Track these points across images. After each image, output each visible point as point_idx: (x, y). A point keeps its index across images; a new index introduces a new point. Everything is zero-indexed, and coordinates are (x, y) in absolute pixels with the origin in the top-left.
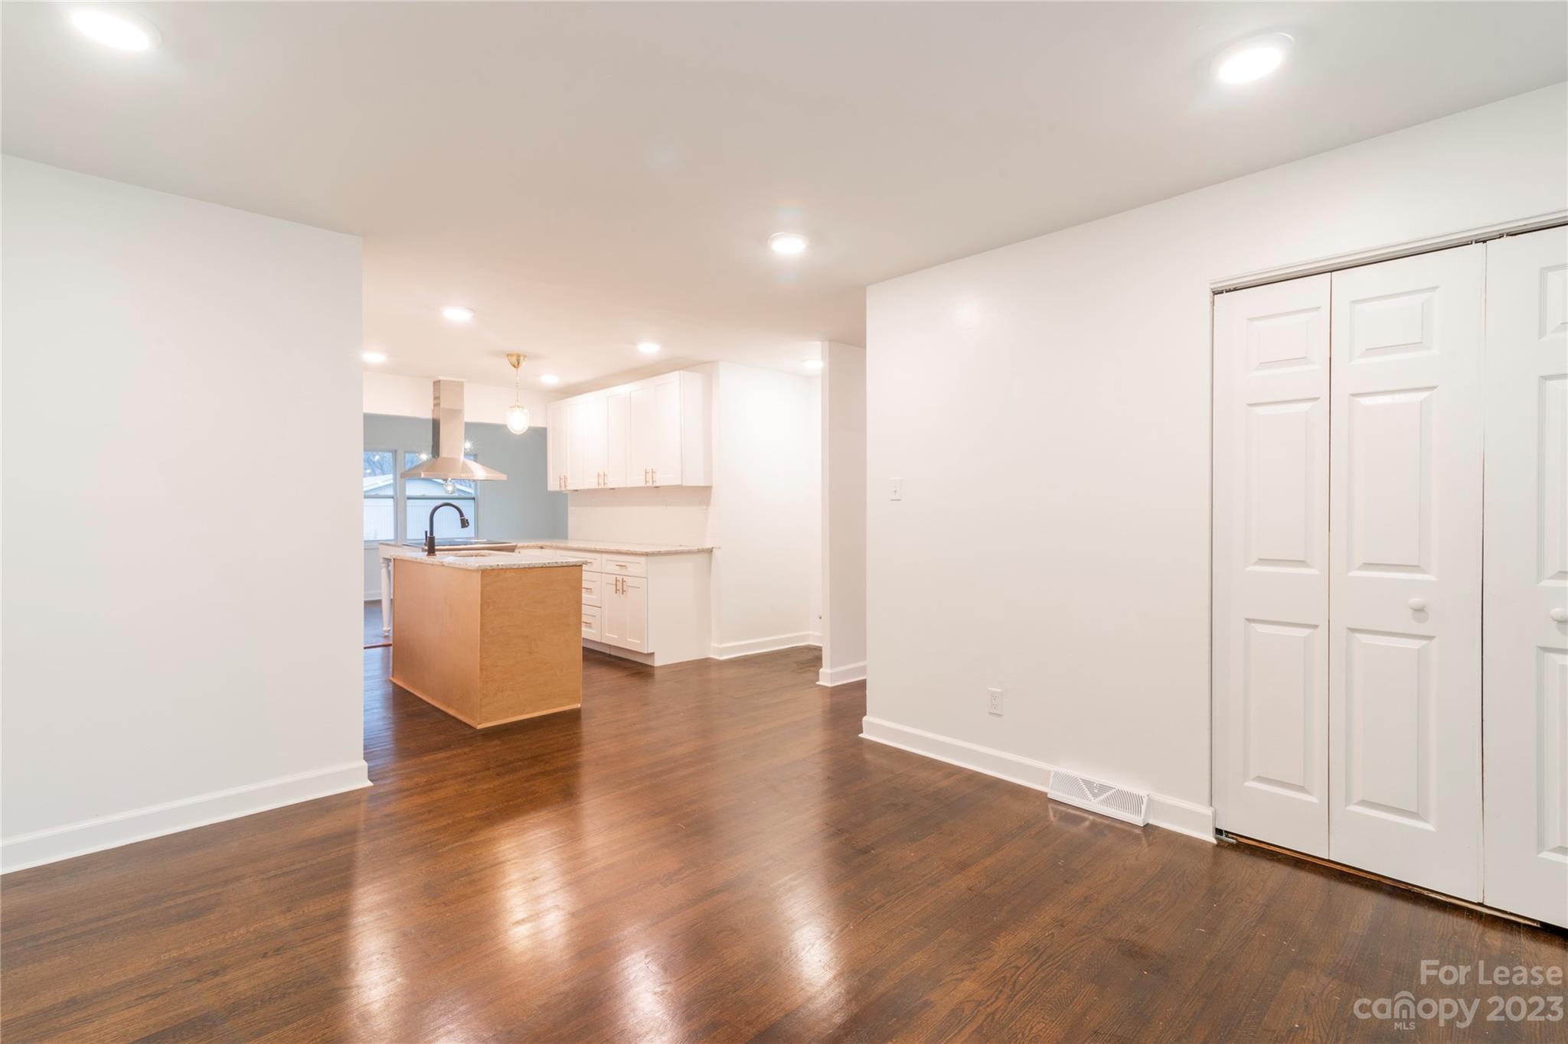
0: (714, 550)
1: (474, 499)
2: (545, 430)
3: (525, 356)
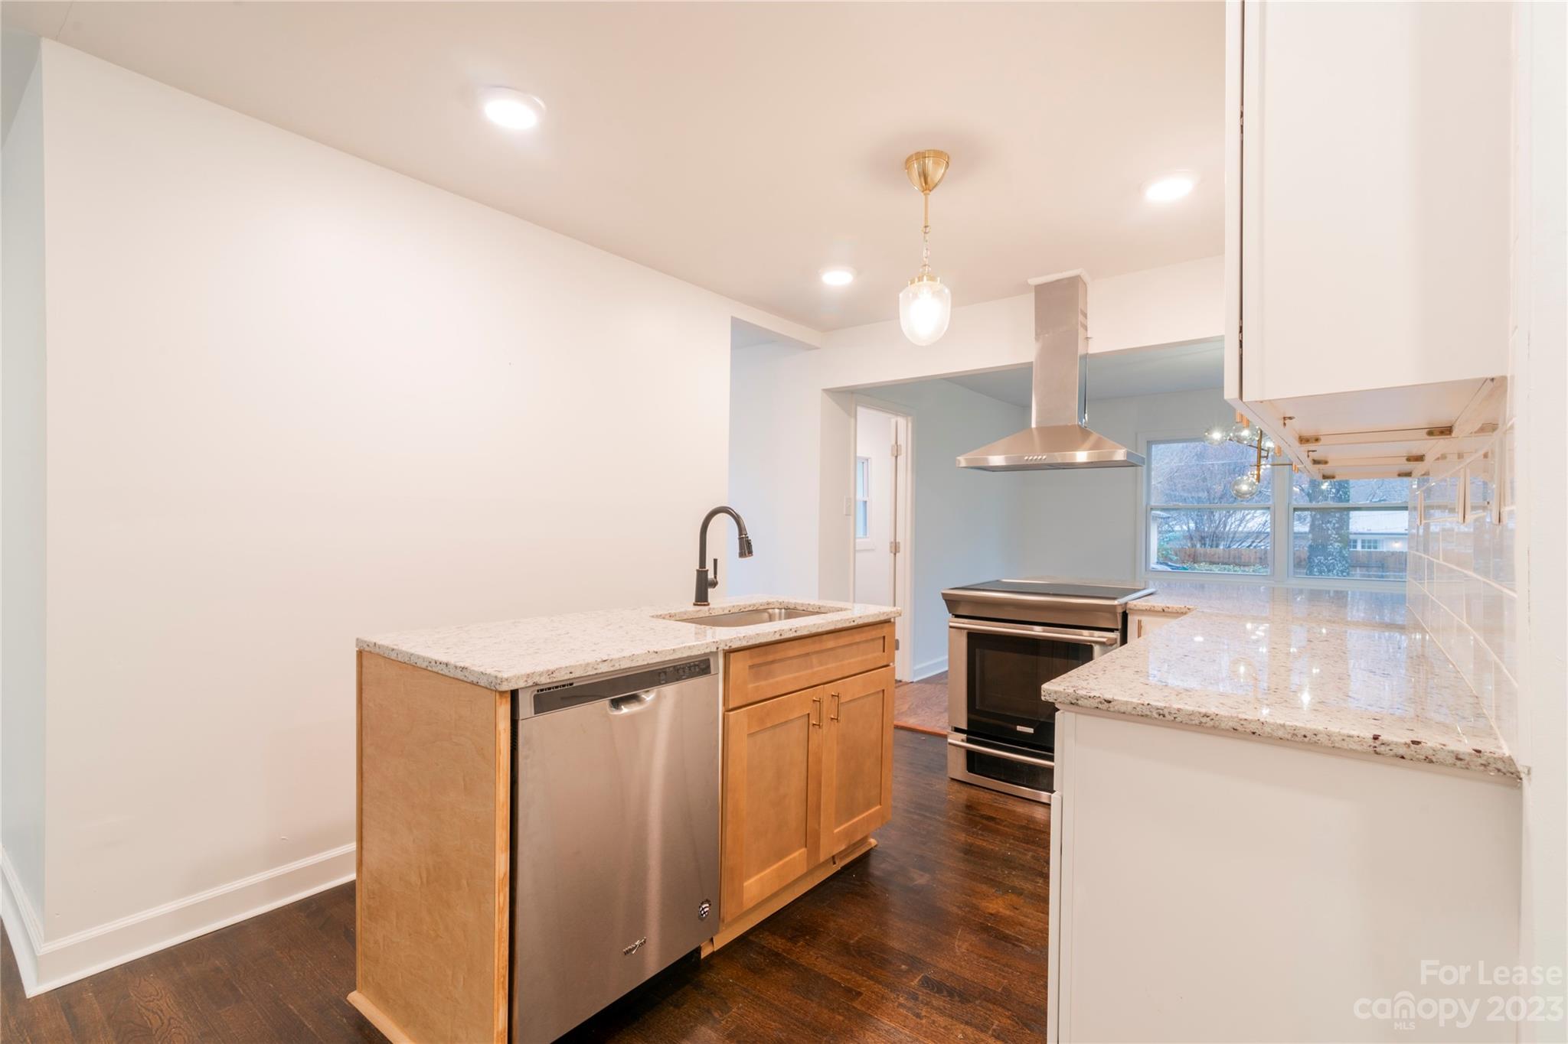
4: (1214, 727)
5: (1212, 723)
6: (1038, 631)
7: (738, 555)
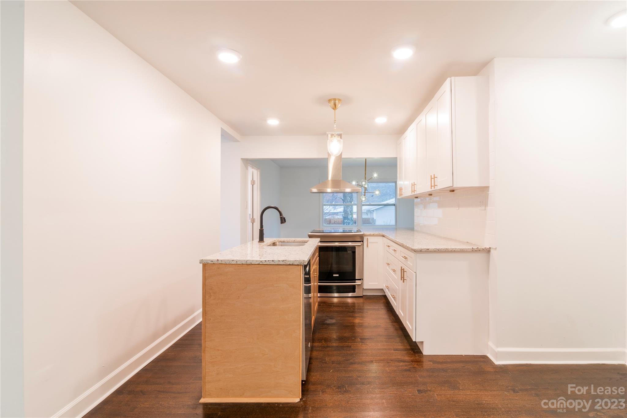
0: (492, 251)
1: (395, 205)
2: (396, 158)
3: (339, 100)
4: (448, 251)
5: (447, 250)
6: (337, 244)
7: (280, 223)
